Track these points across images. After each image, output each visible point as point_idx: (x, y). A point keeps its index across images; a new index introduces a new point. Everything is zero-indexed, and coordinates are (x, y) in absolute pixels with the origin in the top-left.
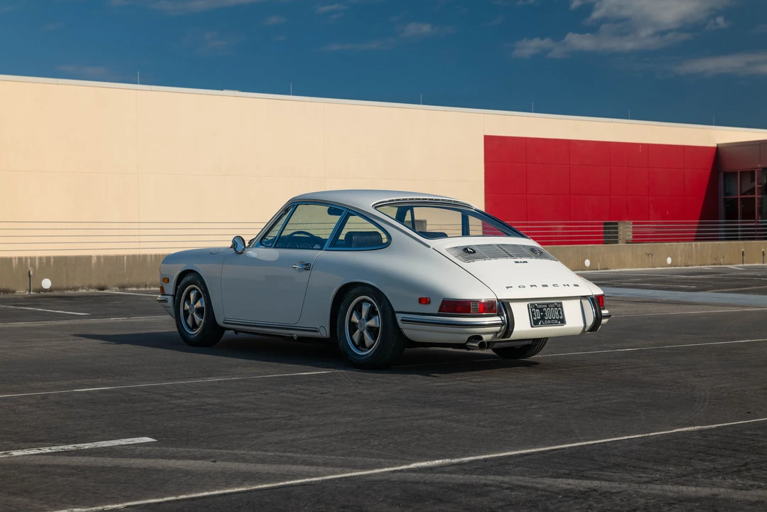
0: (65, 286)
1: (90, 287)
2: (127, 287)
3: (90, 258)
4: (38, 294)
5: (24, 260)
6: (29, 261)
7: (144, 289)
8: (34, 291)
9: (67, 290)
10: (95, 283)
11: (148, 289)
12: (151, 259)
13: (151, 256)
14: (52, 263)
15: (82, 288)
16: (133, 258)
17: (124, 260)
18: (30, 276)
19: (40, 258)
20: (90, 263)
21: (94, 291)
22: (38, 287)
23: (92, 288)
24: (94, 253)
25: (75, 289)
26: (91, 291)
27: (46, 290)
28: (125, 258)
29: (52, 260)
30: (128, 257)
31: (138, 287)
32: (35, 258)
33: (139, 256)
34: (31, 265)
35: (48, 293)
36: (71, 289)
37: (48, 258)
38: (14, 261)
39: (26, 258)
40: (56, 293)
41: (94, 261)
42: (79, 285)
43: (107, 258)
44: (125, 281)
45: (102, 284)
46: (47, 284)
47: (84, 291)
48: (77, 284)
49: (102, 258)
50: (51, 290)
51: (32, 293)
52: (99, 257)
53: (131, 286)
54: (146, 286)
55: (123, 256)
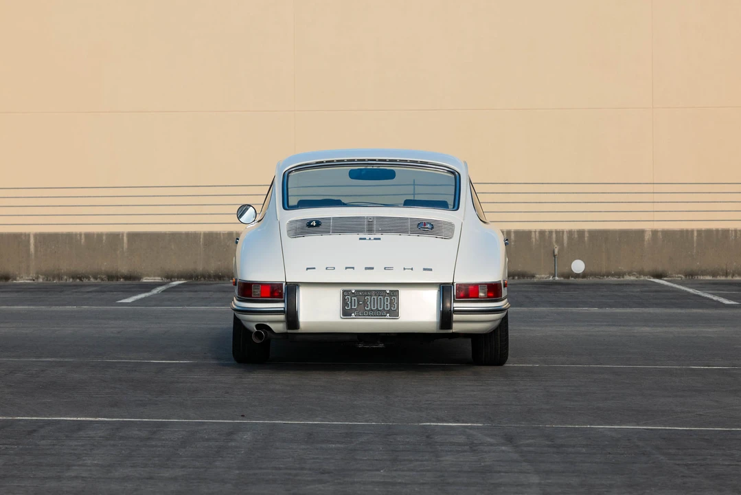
0: (604, 270)
1: (641, 273)
2: (697, 274)
3: (641, 233)
4: (566, 281)
5: (547, 233)
6: (554, 235)
7: (723, 278)
8: (560, 275)
9: (608, 276)
10: (649, 266)
11: (729, 278)
12: (736, 236)
13: (736, 230)
14: (586, 239)
15: (630, 274)
16: (708, 235)
17: (692, 237)
18: (554, 256)
19: (570, 233)
20: (642, 239)
21: (646, 278)
22: (566, 270)
23: (645, 275)
25: (620, 274)
26: (642, 278)
27: (577, 276)
28: (695, 234)
29: (587, 235)
30: (699, 232)
31: (714, 274)
32: (563, 232)
33: (717, 231)
34: (557, 241)
35: (580, 280)
36: (613, 275)
37: (581, 233)
38: (533, 235)
39: (551, 232)
40: (591, 280)
41: (647, 237)
42: (625, 270)
43: (668, 234)
44: (696, 265)
45: (660, 269)
46: (578, 266)
47: (632, 278)
48: (622, 268)
49: (660, 234)
50: (584, 275)
51: (557, 278)
52: (655, 232)
53: (704, 273)
54: (726, 274)
55: (692, 231)
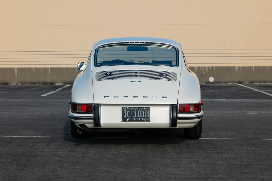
0: (221, 81)
1: (234, 82)
2: (254, 82)
3: (234, 68)
4: (207, 85)
5: (200, 68)
6: (203, 68)
7: (263, 84)
8: (205, 83)
9: (222, 83)
10: (237, 79)
11: (265, 84)
12: (268, 69)
13: (268, 67)
14: (214, 70)
15: (230, 82)
16: (258, 68)
18: (203, 76)
19: (209, 67)
20: (235, 70)
21: (236, 84)
22: (207, 81)
23: (235, 82)
24: (237, 65)
25: (226, 82)
26: (234, 84)
27: (211, 83)
28: (253, 68)
29: (214, 68)
30: (255, 67)
31: (260, 82)
32: (206, 67)
33: (261, 67)
34: (204, 70)
35: (212, 85)
36: (224, 83)
37: (212, 68)
38: (195, 68)
39: (202, 67)
40: (216, 84)
41: (236, 69)
42: (228, 81)
43: (243, 68)
44: (253, 79)
45: (241, 80)
46: (211, 79)
47: (231, 84)
48: (227, 80)
49: (241, 68)
50: (213, 83)
51: (204, 84)
52: (239, 67)
53: (257, 82)
54: (264, 82)
